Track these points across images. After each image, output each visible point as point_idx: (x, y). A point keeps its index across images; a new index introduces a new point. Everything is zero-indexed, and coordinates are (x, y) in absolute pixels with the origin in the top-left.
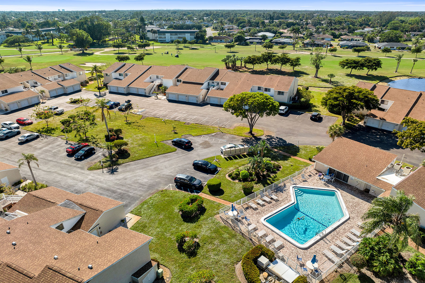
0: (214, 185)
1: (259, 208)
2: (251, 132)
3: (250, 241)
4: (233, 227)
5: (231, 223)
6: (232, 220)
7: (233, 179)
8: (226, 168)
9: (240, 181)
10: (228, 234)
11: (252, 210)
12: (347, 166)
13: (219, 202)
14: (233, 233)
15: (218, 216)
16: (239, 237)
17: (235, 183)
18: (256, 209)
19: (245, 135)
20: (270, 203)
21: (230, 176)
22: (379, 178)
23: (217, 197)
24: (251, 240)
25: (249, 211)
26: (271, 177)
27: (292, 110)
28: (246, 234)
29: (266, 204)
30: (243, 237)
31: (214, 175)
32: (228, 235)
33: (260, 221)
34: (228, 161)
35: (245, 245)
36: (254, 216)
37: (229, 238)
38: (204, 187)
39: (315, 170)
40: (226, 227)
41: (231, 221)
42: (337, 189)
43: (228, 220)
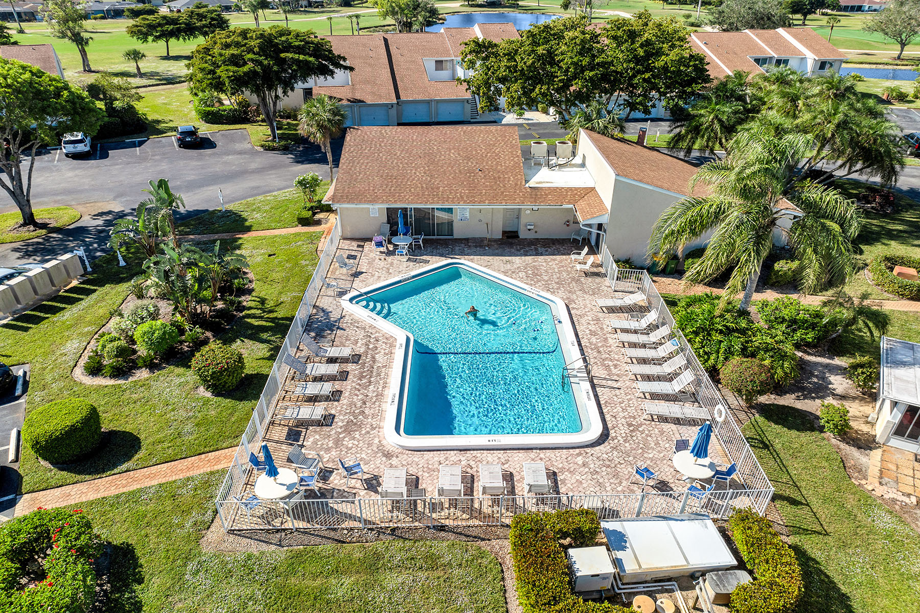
0: (72, 431)
1: (333, 412)
2: (29, 220)
3: (443, 534)
4: (326, 533)
5: (301, 525)
6: (299, 512)
7: (120, 372)
8: (46, 354)
9: (152, 366)
10: (344, 573)
11: (318, 429)
12: (438, 188)
13: (155, 482)
14: (357, 555)
15: (215, 534)
16: (396, 550)
17: (145, 385)
18: (327, 420)
19: (14, 235)
20: (343, 376)
21: (95, 370)
22: (532, 183)
23: (124, 466)
24: (442, 528)
25: (311, 438)
26: (250, 308)
27: (105, 141)
28: (403, 521)
29: (337, 385)
30: (408, 544)
31: (18, 398)
32: (348, 581)
33: (388, 448)
34: (31, 331)
35: (450, 564)
36: (348, 442)
37: (367, 586)
38: (15, 466)
39: (345, 239)
40: (299, 555)
41: (297, 517)
42: (452, 258)
43: (277, 523)
